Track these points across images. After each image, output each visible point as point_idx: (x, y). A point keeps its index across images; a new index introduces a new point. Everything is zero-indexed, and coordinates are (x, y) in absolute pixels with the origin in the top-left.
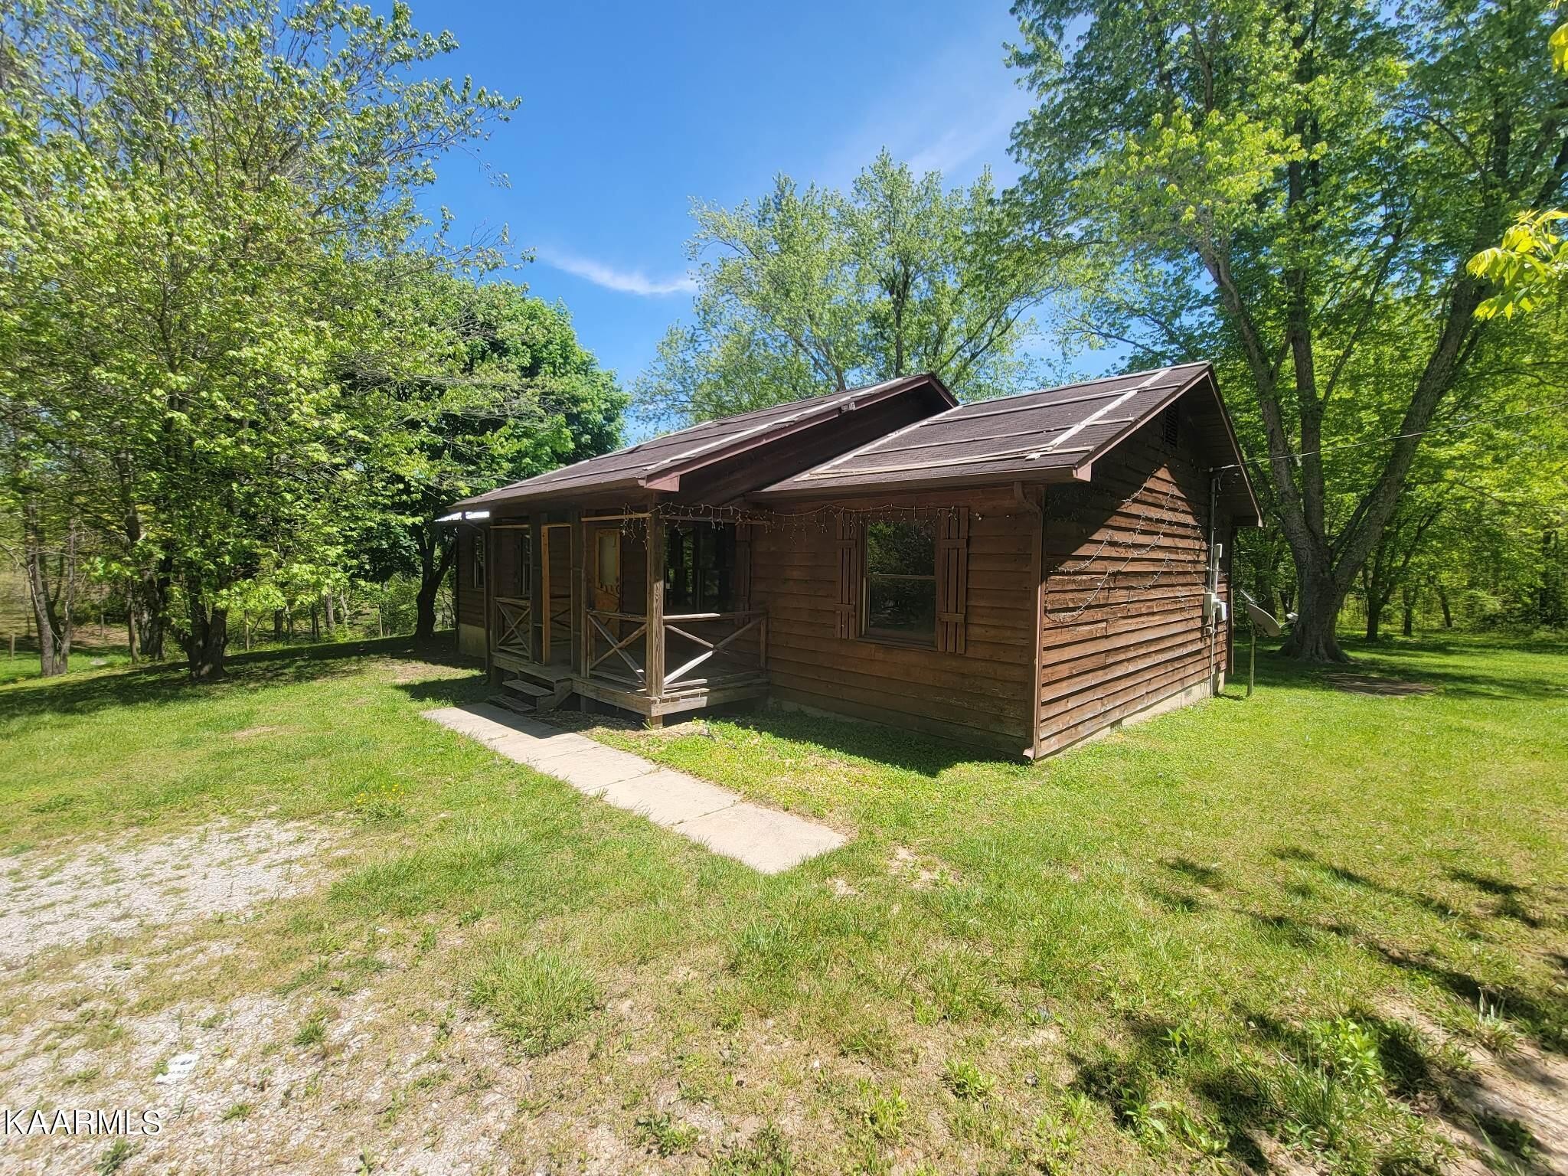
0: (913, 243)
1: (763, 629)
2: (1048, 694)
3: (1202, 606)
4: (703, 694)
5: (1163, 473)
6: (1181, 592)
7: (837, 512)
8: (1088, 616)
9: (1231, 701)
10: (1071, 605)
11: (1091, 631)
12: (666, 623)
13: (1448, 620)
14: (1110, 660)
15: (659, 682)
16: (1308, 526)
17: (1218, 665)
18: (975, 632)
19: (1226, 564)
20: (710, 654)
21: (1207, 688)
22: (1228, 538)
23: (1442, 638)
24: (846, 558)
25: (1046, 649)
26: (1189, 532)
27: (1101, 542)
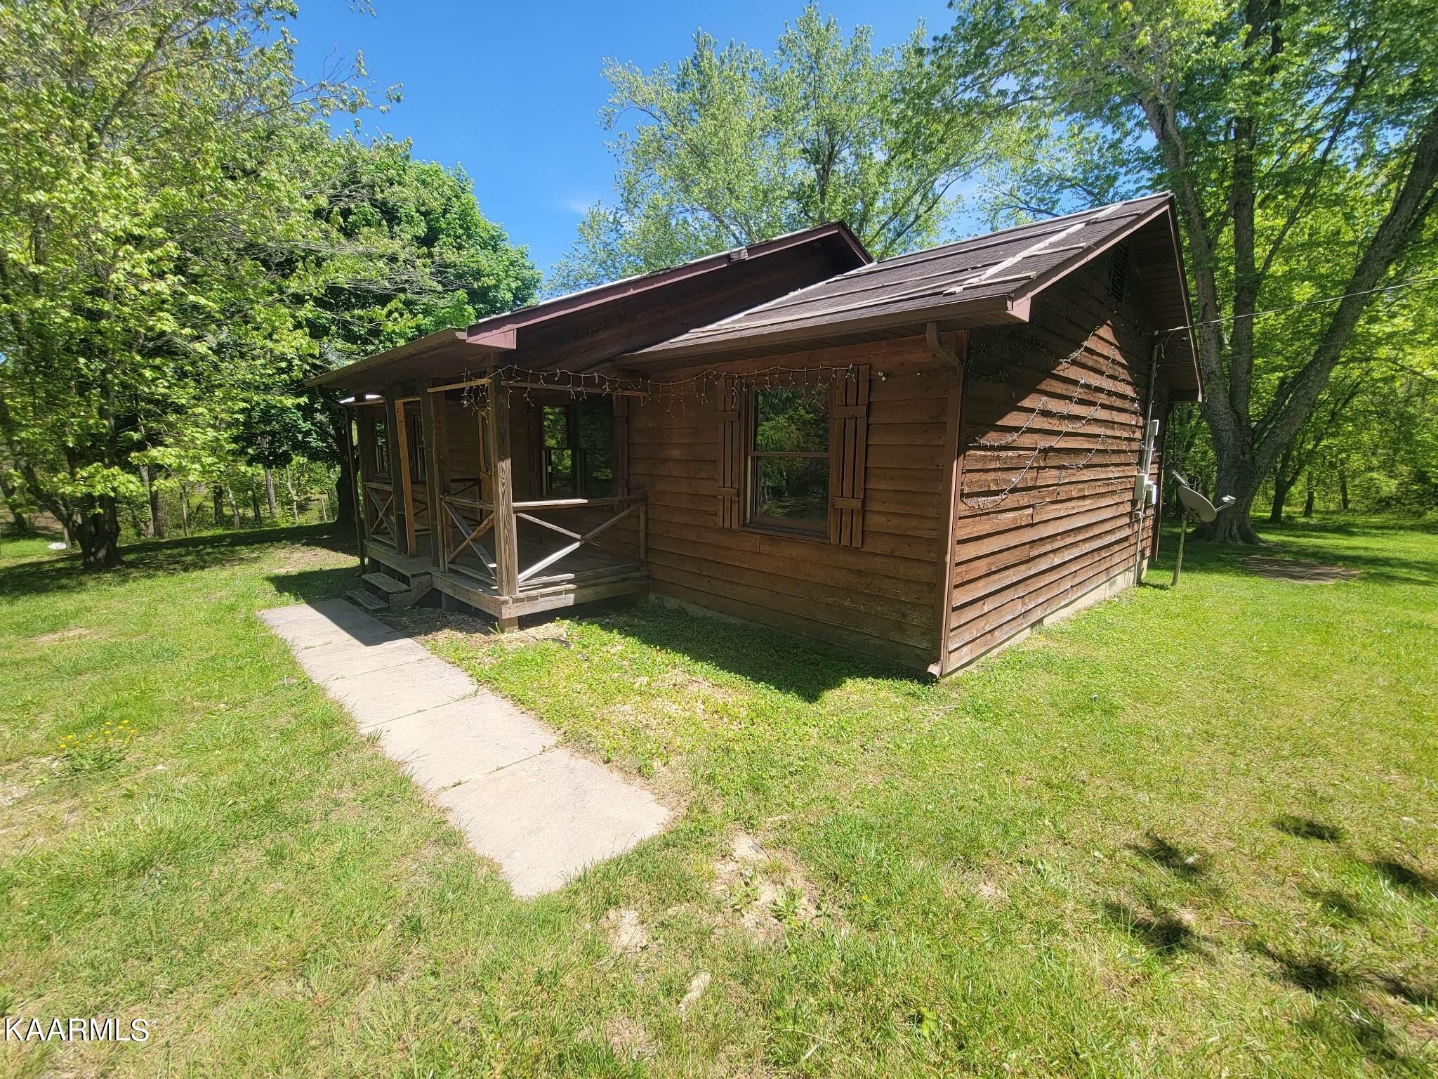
0: (838, 111)
1: (642, 516)
2: (960, 597)
3: (1133, 489)
4: (568, 592)
5: (1105, 332)
6: (1114, 472)
7: (718, 377)
8: (1012, 501)
9: (1157, 591)
10: (993, 488)
11: (1015, 519)
12: (517, 510)
13: (1345, 502)
14: (1035, 553)
15: (511, 581)
16: (1233, 407)
17: (1142, 552)
18: (875, 521)
19: (1160, 443)
20: (577, 545)
21: (1131, 576)
22: (1164, 413)
23: (1342, 519)
24: (728, 433)
25: (960, 542)
26: (1127, 405)
27: (1032, 411)
